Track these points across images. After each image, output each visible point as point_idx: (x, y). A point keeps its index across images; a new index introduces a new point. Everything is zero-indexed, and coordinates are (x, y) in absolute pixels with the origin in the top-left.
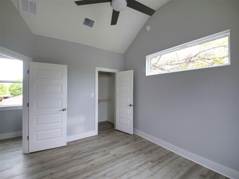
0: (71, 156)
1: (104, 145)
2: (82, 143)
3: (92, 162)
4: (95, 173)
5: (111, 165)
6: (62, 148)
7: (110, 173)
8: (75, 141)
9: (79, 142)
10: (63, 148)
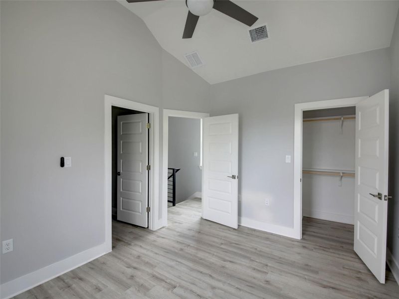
0: (223, 242)
1: (280, 258)
2: (258, 237)
3: (228, 265)
4: (211, 276)
5: (239, 287)
6: (230, 229)
7: (223, 292)
8: (254, 230)
9: (258, 234)
10: (232, 230)
